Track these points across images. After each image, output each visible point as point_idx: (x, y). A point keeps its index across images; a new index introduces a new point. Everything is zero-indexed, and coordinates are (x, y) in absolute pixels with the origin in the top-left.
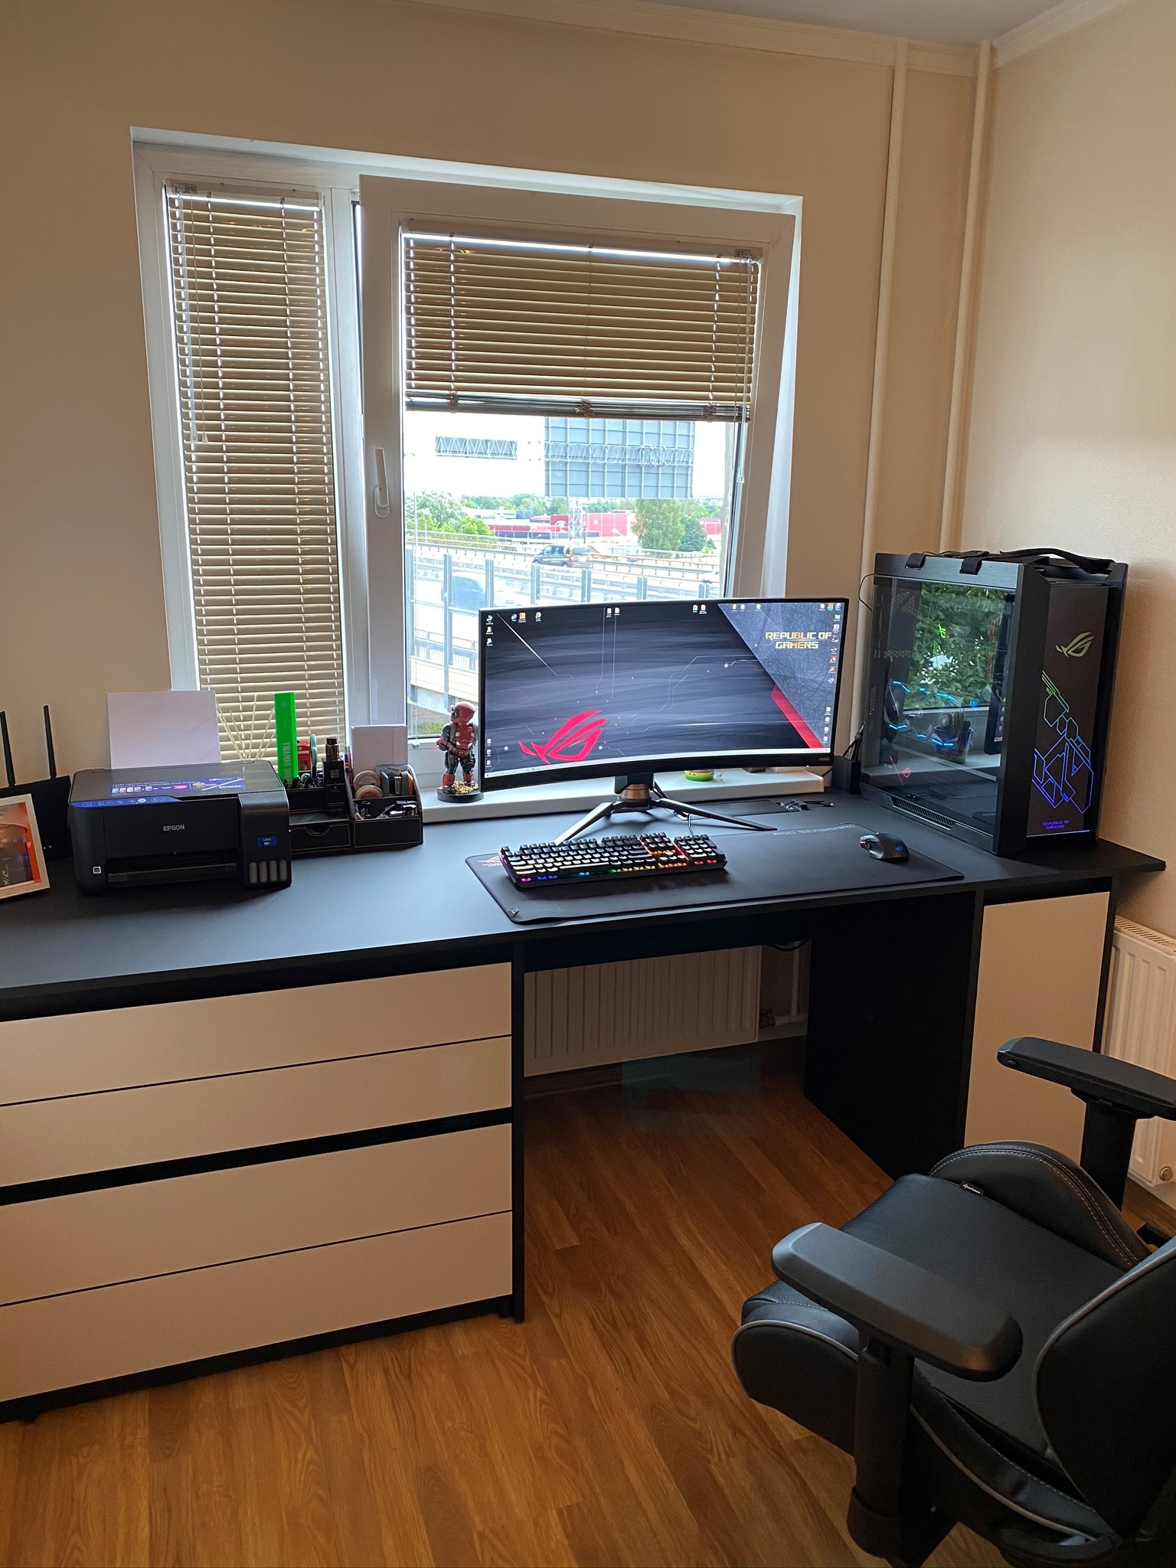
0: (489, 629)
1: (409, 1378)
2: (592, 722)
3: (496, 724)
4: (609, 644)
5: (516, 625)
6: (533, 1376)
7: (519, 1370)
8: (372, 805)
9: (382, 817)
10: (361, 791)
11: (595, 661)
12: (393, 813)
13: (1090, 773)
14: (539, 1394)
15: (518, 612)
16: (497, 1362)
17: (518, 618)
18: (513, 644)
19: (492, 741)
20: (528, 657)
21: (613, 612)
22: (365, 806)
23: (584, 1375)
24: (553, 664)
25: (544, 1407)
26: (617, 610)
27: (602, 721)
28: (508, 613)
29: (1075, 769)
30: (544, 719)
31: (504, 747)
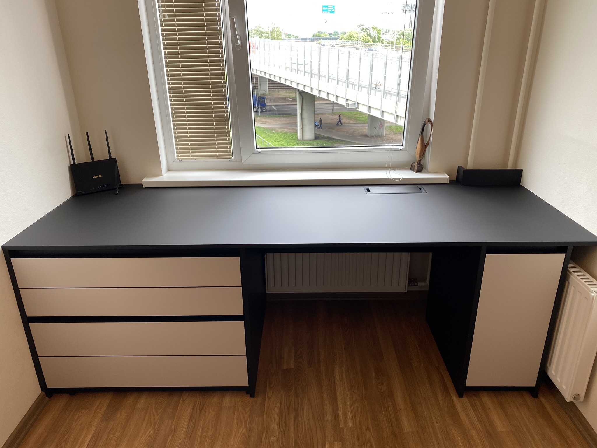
1: (201, 411)
6: (246, 422)
7: (242, 418)
14: (244, 430)
16: (236, 413)
23: (265, 427)
25: (243, 436)
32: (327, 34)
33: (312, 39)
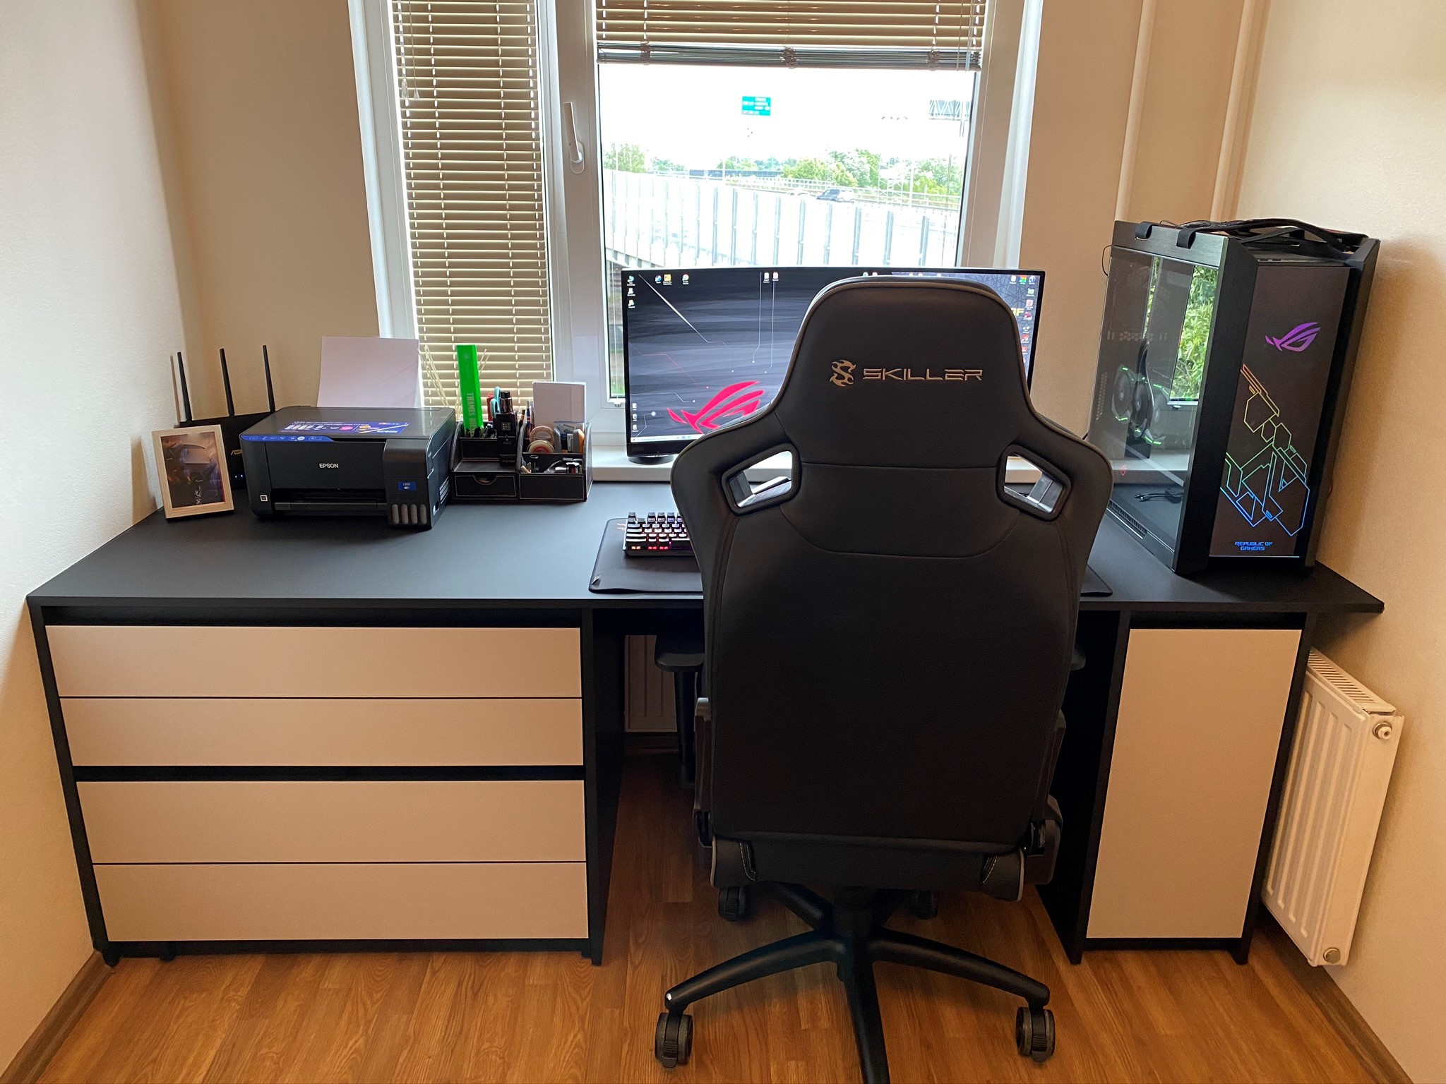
0: (631, 291)
1: (475, 995)
2: (749, 392)
3: (642, 389)
4: (767, 312)
5: (661, 287)
6: (582, 1019)
7: (573, 1009)
8: (543, 459)
9: (549, 471)
10: (534, 445)
11: (751, 328)
12: (557, 469)
13: (1307, 490)
14: (579, 1036)
15: (662, 273)
16: (559, 999)
17: (663, 280)
18: (659, 307)
19: (637, 406)
20: (675, 321)
21: (771, 276)
22: (533, 461)
23: (629, 1029)
24: (704, 329)
25: (577, 1050)
26: (776, 275)
27: (760, 393)
28: (650, 275)
29: (1284, 484)
30: (695, 386)
31: (651, 412)
32: (752, 162)
33: (715, 174)
